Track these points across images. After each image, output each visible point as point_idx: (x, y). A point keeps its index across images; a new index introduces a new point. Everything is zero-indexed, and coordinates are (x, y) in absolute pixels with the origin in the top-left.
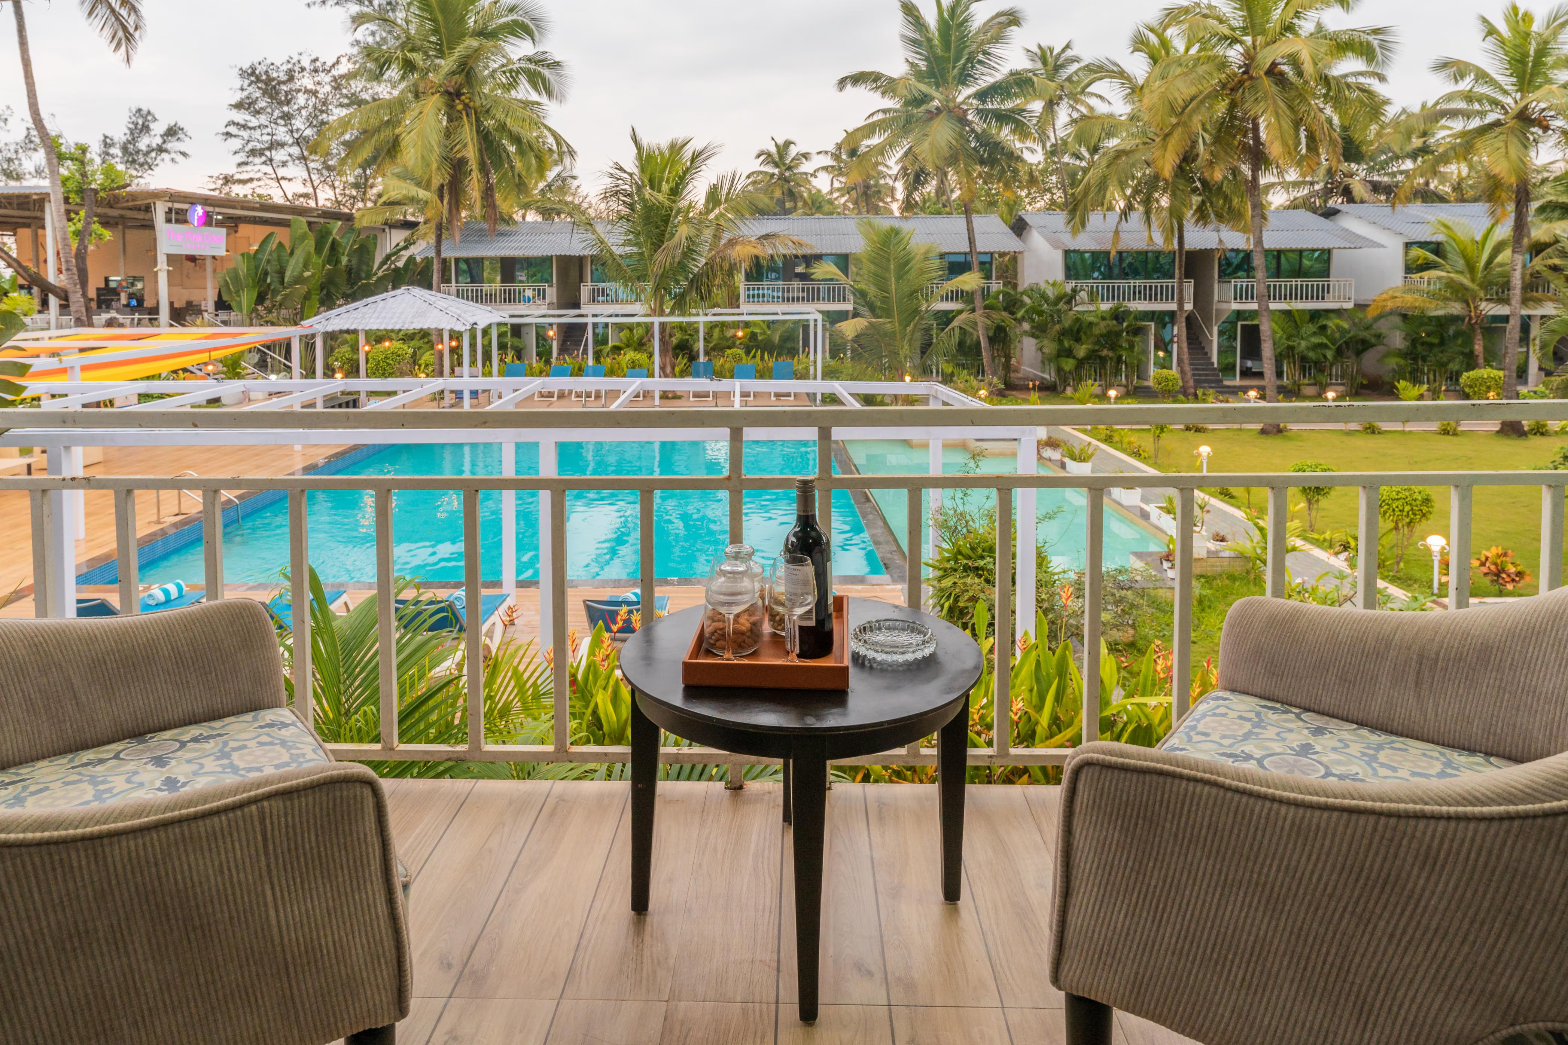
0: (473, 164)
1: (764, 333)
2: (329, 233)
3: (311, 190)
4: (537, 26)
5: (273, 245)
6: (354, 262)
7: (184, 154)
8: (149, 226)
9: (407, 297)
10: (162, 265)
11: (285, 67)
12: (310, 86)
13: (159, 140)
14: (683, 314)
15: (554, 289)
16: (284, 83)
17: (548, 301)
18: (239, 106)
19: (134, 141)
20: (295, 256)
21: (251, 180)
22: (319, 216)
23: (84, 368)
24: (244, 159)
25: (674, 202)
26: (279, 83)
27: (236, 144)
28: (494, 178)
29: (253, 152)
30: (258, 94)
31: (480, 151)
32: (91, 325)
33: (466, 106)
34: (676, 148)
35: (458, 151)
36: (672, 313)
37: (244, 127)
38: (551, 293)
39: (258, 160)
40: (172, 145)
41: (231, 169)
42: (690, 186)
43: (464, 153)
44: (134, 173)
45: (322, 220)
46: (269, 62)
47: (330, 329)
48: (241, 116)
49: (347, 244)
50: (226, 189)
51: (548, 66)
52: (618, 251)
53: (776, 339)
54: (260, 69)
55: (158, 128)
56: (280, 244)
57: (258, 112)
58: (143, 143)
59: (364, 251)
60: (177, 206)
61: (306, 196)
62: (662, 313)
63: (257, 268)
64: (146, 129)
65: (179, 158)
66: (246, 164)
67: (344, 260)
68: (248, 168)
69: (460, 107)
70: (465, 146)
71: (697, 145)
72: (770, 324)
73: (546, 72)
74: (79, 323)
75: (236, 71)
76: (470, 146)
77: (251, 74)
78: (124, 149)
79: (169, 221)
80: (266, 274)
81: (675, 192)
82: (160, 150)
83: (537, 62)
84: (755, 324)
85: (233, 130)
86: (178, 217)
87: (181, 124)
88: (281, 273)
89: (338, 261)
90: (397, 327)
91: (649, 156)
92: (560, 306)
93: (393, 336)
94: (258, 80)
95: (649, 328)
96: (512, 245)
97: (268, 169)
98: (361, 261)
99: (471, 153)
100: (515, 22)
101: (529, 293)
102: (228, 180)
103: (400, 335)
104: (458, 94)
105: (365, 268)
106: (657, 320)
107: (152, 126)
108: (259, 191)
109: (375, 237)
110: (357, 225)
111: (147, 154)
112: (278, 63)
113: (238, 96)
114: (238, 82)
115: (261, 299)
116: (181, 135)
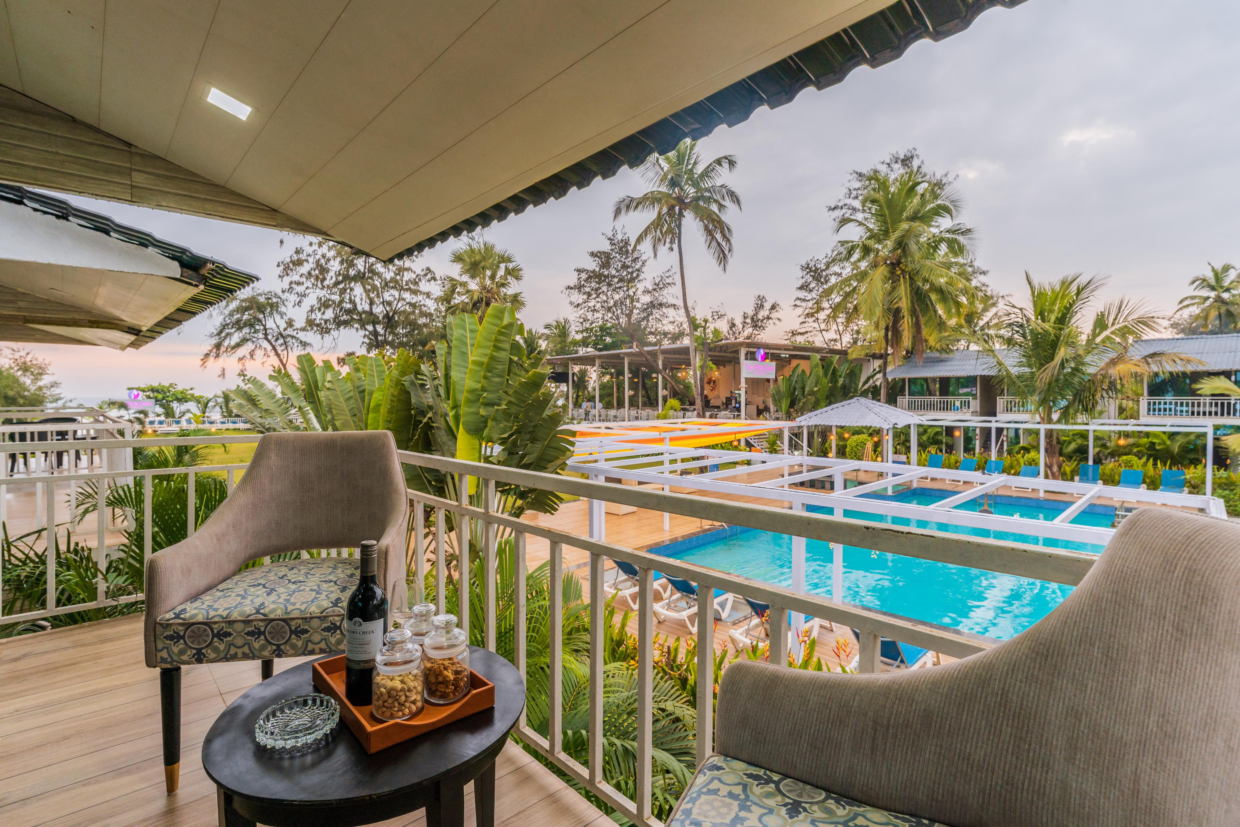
0: (905, 312)
1: (1165, 444)
2: (832, 363)
3: (838, 337)
4: (955, 206)
5: (799, 370)
6: (847, 382)
7: (779, 319)
8: (737, 361)
9: (857, 404)
10: (743, 384)
11: (824, 261)
12: (839, 271)
13: (767, 313)
14: (1067, 423)
15: (978, 401)
16: (824, 270)
17: (971, 410)
18: (801, 288)
19: (756, 314)
20: (811, 378)
21: (807, 332)
22: (827, 353)
23: (671, 439)
24: (803, 320)
25: (1061, 329)
26: (822, 271)
27: (799, 311)
28: (923, 320)
29: (808, 315)
30: (811, 279)
31: (912, 303)
32: (704, 417)
33: (903, 271)
34: (1066, 284)
35: (896, 303)
36: (1059, 421)
37: (804, 300)
38: (975, 404)
39: (811, 320)
40: (774, 315)
41: (796, 326)
42: (1079, 315)
43: (900, 304)
44: (756, 333)
45: (829, 355)
46: (816, 259)
47: (810, 424)
48: (802, 294)
49: (844, 370)
50: (793, 339)
51: (962, 233)
52: (1014, 371)
53: (1176, 449)
54: (812, 264)
55: (767, 306)
56: (803, 371)
57: (811, 291)
58: (762, 314)
59: (853, 375)
60: (751, 350)
61: (835, 340)
62: (1050, 421)
63: (790, 386)
64: (762, 306)
65: (777, 322)
66: (804, 322)
67: (841, 381)
68: (805, 325)
69: (899, 272)
70: (901, 299)
71: (1083, 280)
72: (1172, 436)
73: (961, 238)
74: (699, 416)
75: (799, 267)
76: (904, 299)
77: (807, 268)
78: (752, 319)
79: (746, 359)
80: (795, 389)
81: (1062, 320)
82: (768, 318)
83: (954, 232)
84: (1155, 435)
85: (798, 303)
86: (751, 356)
87: (778, 302)
88: (803, 389)
89: (837, 381)
90: (869, 425)
91: (1040, 294)
92: (982, 414)
93: (865, 431)
94: (811, 271)
95: (1037, 433)
96: (948, 368)
97: (816, 325)
98: (851, 381)
99: (904, 304)
100: (939, 206)
101: (958, 404)
102: (794, 333)
103: (870, 431)
104: (899, 263)
105: (853, 385)
106: (1043, 428)
107: (765, 304)
108: (811, 339)
109: (861, 365)
110: (850, 357)
111: (762, 321)
112: (820, 259)
113: (800, 282)
114: (800, 273)
115: (792, 404)
116: (778, 309)
